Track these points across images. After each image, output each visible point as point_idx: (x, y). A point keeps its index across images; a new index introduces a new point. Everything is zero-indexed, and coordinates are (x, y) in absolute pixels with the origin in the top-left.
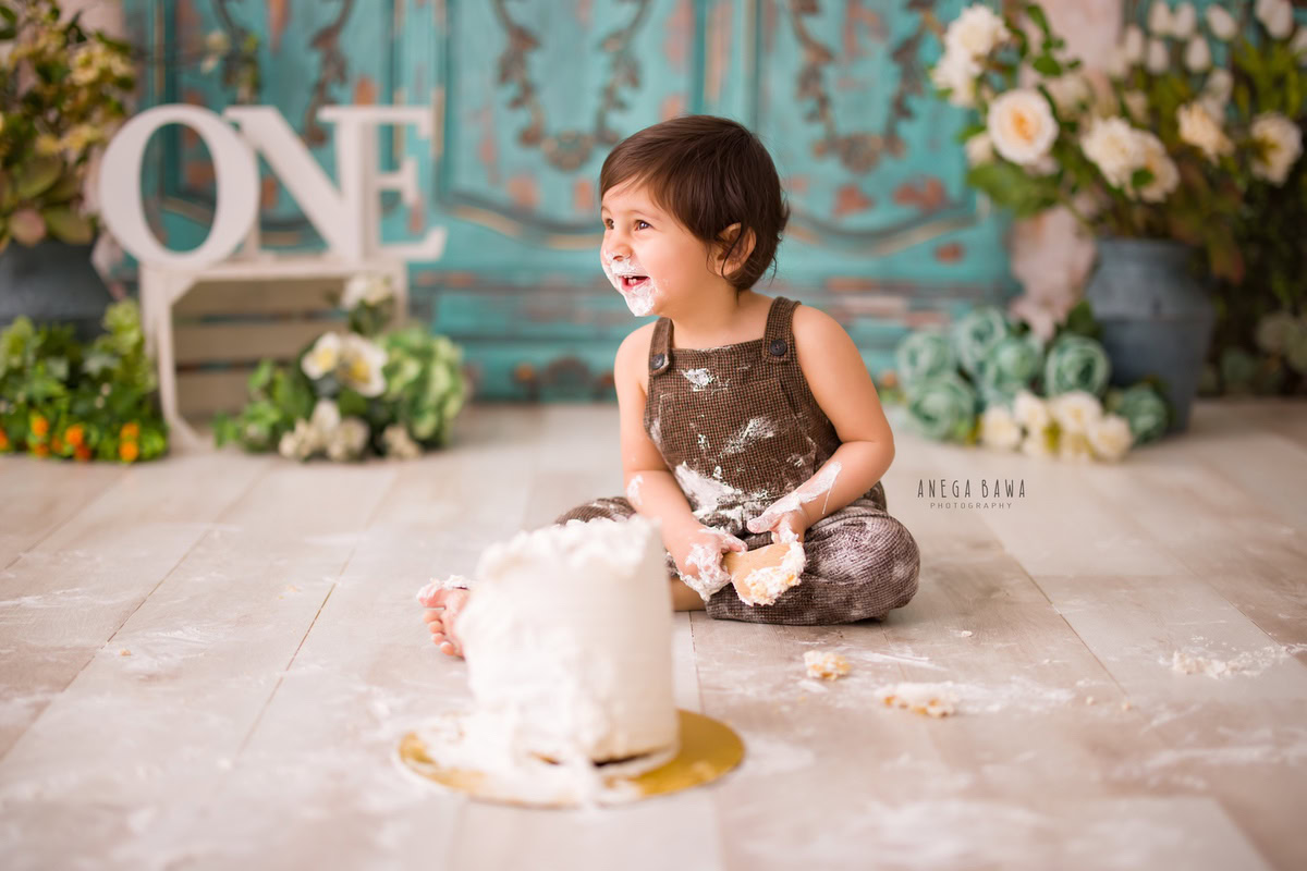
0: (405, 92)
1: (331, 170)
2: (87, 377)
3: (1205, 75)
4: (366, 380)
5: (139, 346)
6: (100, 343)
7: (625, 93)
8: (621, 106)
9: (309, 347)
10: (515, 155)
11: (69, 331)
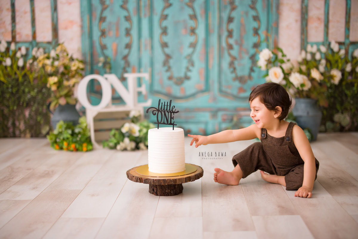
0: (143, 69)
1: (126, 87)
2: (76, 133)
3: (320, 61)
4: (135, 133)
5: (86, 127)
6: (78, 126)
7: (191, 68)
8: (190, 71)
9: (123, 126)
10: (167, 82)
11: (71, 124)
